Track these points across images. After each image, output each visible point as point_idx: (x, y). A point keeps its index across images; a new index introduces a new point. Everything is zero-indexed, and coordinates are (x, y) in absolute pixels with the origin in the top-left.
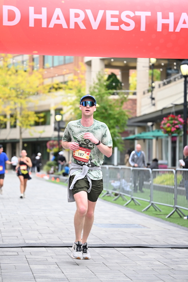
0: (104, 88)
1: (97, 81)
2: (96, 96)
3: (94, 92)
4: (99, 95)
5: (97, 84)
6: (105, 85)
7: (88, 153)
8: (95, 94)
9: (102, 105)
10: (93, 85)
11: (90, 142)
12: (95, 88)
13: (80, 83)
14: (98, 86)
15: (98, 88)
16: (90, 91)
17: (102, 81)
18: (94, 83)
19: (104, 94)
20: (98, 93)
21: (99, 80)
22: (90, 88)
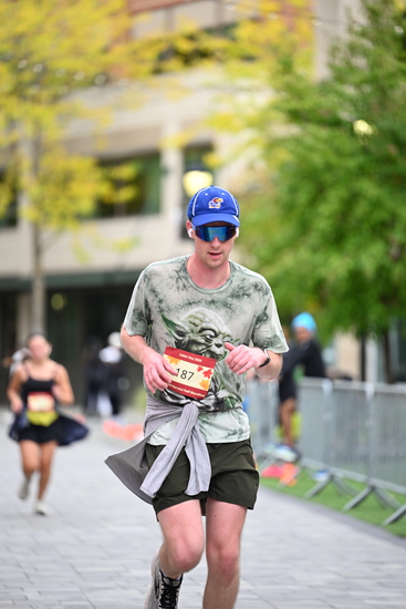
0: (396, 48)
1: (362, 20)
2: (358, 86)
3: (351, 69)
4: (373, 81)
5: (363, 34)
6: (395, 38)
7: (206, 369)
8: (356, 78)
9: (386, 123)
10: (345, 37)
11: (216, 336)
12: (353, 49)
13: (292, 28)
14: (367, 44)
15: (365, 53)
16: (331, 66)
17: (385, 21)
18: (350, 30)
19: (393, 75)
20: (367, 73)
21: (374, 14)
22: (334, 51)
